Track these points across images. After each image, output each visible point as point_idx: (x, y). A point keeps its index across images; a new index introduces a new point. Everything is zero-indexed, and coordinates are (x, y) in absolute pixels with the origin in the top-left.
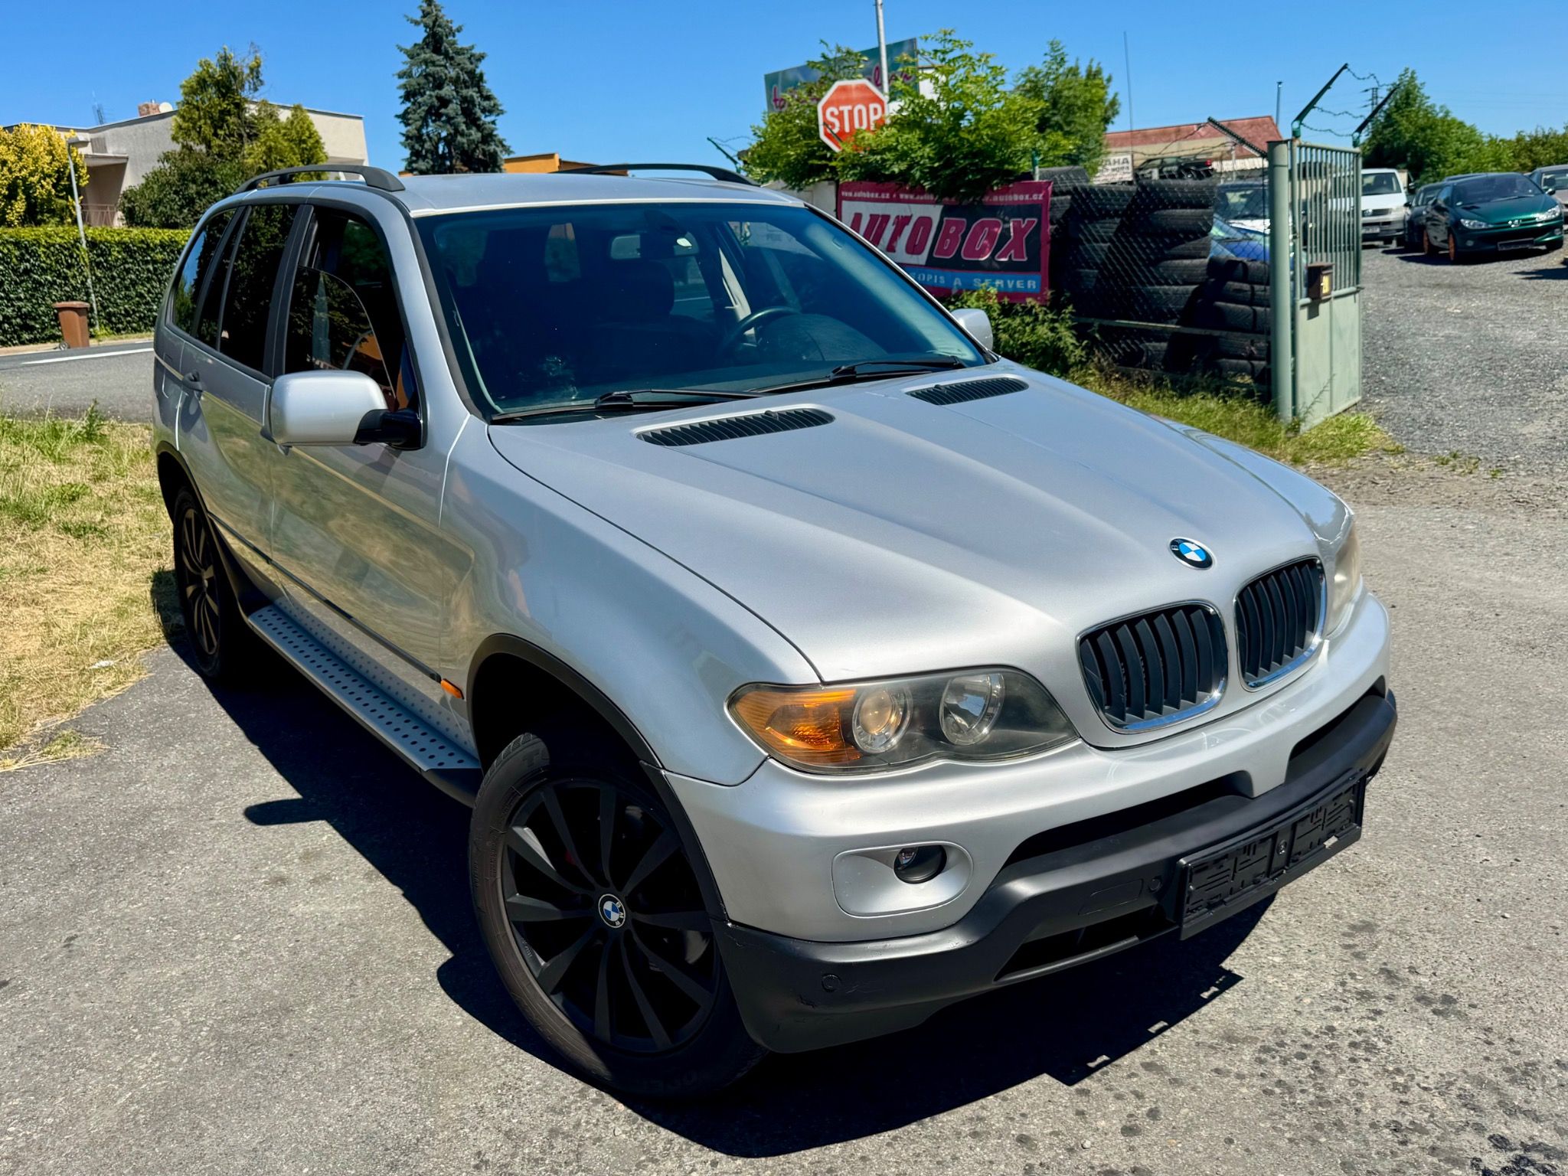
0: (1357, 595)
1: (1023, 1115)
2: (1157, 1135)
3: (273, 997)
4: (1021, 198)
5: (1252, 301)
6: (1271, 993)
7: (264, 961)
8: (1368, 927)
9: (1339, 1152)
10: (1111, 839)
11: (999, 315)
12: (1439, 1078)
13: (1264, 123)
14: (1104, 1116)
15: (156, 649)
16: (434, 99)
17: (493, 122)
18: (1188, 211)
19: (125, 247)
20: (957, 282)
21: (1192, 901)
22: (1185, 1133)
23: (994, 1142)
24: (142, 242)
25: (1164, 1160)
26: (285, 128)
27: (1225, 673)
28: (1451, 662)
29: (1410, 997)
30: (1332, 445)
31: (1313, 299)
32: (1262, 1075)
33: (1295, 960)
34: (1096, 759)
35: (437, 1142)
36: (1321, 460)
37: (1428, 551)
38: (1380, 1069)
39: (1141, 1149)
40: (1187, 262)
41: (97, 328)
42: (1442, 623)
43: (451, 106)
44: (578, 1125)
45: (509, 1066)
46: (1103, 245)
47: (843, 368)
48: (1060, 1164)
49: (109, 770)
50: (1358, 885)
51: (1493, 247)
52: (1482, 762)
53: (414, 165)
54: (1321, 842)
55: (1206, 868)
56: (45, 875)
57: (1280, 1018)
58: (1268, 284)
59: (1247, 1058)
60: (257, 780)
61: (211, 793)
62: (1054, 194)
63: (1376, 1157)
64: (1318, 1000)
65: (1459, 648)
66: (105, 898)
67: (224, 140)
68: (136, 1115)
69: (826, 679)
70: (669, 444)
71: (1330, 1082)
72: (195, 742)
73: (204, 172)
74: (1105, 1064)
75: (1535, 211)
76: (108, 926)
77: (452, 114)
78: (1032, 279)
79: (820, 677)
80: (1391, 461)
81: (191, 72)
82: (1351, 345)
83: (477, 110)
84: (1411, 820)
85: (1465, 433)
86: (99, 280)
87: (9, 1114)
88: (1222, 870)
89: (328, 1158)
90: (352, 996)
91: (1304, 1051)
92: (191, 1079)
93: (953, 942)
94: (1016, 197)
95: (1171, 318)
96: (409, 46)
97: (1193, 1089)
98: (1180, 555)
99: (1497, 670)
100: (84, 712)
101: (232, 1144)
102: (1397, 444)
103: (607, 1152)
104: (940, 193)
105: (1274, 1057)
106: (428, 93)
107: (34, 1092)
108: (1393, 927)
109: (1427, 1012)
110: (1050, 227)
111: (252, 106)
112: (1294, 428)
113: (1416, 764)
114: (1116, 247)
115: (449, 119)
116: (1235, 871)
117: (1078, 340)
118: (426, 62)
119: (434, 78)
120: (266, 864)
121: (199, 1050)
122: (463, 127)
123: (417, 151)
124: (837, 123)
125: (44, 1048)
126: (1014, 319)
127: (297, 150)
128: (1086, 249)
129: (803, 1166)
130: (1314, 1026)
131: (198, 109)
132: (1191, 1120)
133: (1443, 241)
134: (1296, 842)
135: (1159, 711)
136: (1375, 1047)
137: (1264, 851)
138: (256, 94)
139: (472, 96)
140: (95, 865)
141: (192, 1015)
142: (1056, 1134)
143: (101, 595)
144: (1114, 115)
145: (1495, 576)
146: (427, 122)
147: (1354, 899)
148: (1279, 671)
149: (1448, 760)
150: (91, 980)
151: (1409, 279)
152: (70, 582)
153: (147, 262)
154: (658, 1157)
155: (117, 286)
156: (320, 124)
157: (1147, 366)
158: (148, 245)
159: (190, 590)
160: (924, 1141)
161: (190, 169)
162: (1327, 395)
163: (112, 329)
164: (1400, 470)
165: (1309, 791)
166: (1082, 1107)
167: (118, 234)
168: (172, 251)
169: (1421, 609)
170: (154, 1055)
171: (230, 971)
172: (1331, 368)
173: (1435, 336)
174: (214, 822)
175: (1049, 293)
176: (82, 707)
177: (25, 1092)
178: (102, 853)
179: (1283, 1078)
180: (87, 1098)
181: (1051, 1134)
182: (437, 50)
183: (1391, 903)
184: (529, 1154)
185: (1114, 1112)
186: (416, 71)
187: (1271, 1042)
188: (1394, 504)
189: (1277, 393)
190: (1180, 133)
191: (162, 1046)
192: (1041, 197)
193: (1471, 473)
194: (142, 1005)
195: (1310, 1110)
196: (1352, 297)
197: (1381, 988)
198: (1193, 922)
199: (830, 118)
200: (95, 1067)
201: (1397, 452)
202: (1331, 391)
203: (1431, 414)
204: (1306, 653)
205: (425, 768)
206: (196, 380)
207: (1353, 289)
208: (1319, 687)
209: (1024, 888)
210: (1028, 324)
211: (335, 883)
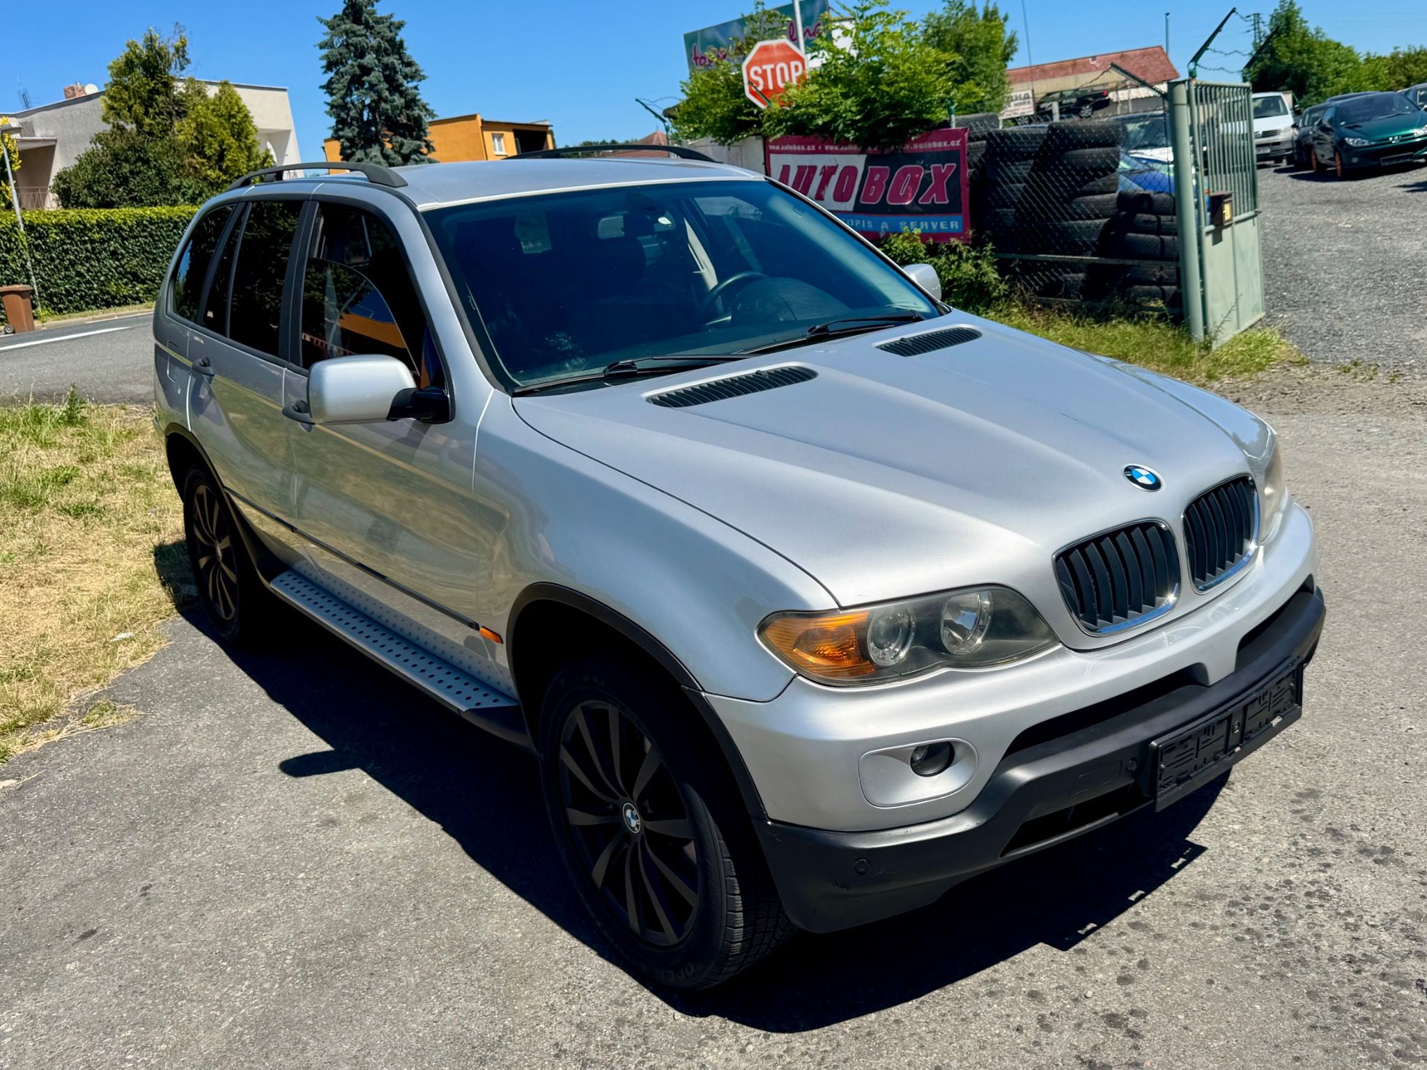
0: (1284, 504)
1: (1031, 974)
2: (1148, 982)
3: (345, 925)
4: (940, 145)
5: (1159, 230)
6: (1234, 856)
7: (331, 895)
8: (1312, 794)
9: (1304, 983)
10: (1092, 729)
11: (925, 254)
12: (1384, 916)
13: (1155, 52)
14: (1101, 970)
15: (171, 619)
16: (356, 68)
17: (416, 88)
18: (1097, 150)
19: (62, 228)
20: (884, 226)
21: (1163, 778)
22: (1172, 978)
23: (1009, 998)
24: (79, 222)
25: (1157, 1002)
26: (214, 104)
27: (1178, 579)
28: (1366, 554)
29: (1353, 850)
30: (1242, 360)
31: (1216, 226)
32: (1233, 925)
33: (1252, 826)
34: (1075, 660)
35: (517, 1038)
36: (1233, 375)
37: (1339, 455)
38: (1333, 913)
39: (1135, 995)
40: (1098, 197)
41: (39, 309)
42: (1356, 520)
43: (373, 74)
44: (640, 1014)
45: (570, 968)
46: (1018, 185)
47: (818, 327)
48: (1067, 1012)
49: (148, 734)
50: (1301, 758)
51: (1376, 163)
52: (1401, 643)
53: (341, 133)
54: (1268, 721)
55: (1173, 749)
56: (108, 833)
57: (1244, 877)
58: (1174, 214)
59: (1219, 912)
60: (290, 734)
61: (249, 748)
62: (971, 140)
63: (1336, 985)
64: (1276, 859)
65: (1373, 542)
66: (170, 850)
67: (154, 119)
68: (241, 1036)
69: (843, 604)
70: (676, 405)
71: (1292, 927)
72: (225, 703)
73: (136, 151)
74: (1093, 930)
75: (1412, 127)
76: (178, 875)
77: (375, 81)
78: (955, 220)
79: (838, 603)
80: (1297, 372)
81: (119, 54)
82: (1253, 262)
83: (399, 77)
84: (1343, 698)
85: (1363, 342)
86: (39, 262)
87: (124, 1044)
88: (1188, 748)
89: (423, 1059)
90: (418, 919)
91: (1267, 902)
92: (285, 1001)
93: (965, 824)
94: (935, 145)
95: (1086, 251)
96: (329, 18)
97: (1175, 941)
98: (1133, 479)
99: (1408, 560)
100: (114, 682)
101: (333, 1053)
102: (1302, 355)
103: (670, 1034)
104: (862, 144)
105: (1242, 910)
106: (350, 62)
107: (143, 1024)
108: (1334, 792)
109: (1369, 862)
110: (969, 171)
111: (180, 84)
112: (1207, 347)
113: (1343, 648)
114: (1031, 186)
115: (372, 87)
116: (1198, 750)
117: (1000, 275)
118: (347, 32)
119: (356, 48)
120: (315, 809)
121: (287, 976)
122: (387, 93)
123: (343, 119)
124: (761, 82)
125: (143, 985)
126: (940, 258)
127: (226, 125)
128: (1004, 191)
129: (845, 1032)
130: (1274, 881)
131: (126, 88)
132: (1176, 967)
133: (1330, 159)
134: (1248, 722)
135: (1125, 616)
136: (1327, 894)
137: (1221, 731)
138: (184, 72)
139: (392, 63)
140: (154, 821)
141: (274, 947)
142: (1061, 988)
143: (108, 571)
144: (1012, 52)
145: (1399, 474)
146: (351, 92)
147: (1298, 771)
148: (1223, 576)
149: (1371, 643)
150: (173, 923)
151: (1301, 197)
152: (77, 561)
153: (85, 242)
154: (716, 1035)
155: (56, 267)
156: (248, 99)
157: (1067, 295)
158: (85, 225)
159: (203, 562)
160: (948, 1003)
161: (122, 149)
162: (1234, 313)
163: (54, 309)
164: (1306, 380)
165: (1257, 677)
166: (1081, 964)
167: (55, 217)
168: (109, 230)
169: (1336, 509)
170: (247, 983)
171: (301, 906)
172: (1236, 289)
173: (1329, 250)
174: (258, 775)
175: (971, 232)
176: (111, 677)
177: (135, 1024)
178: (158, 810)
179: (1251, 926)
180: (193, 1025)
181: (1057, 988)
182: (357, 21)
183: (1331, 772)
184: (601, 1041)
185: (1110, 965)
186: (338, 41)
187: (1238, 897)
188: (1304, 413)
189: (1188, 313)
190: (1075, 66)
191: (253, 976)
192: (958, 144)
193: (1371, 379)
194: (226, 942)
195: (1277, 951)
196: (1251, 221)
197: (1328, 844)
198: (1165, 796)
199: (754, 78)
200: (195, 998)
201: (1302, 363)
202: (1237, 310)
203: (1331, 325)
204: (1245, 559)
205: (463, 709)
206: (205, 365)
207: (1251, 213)
208: (1258, 587)
209: (1021, 774)
210: (953, 262)
211: (382, 821)
